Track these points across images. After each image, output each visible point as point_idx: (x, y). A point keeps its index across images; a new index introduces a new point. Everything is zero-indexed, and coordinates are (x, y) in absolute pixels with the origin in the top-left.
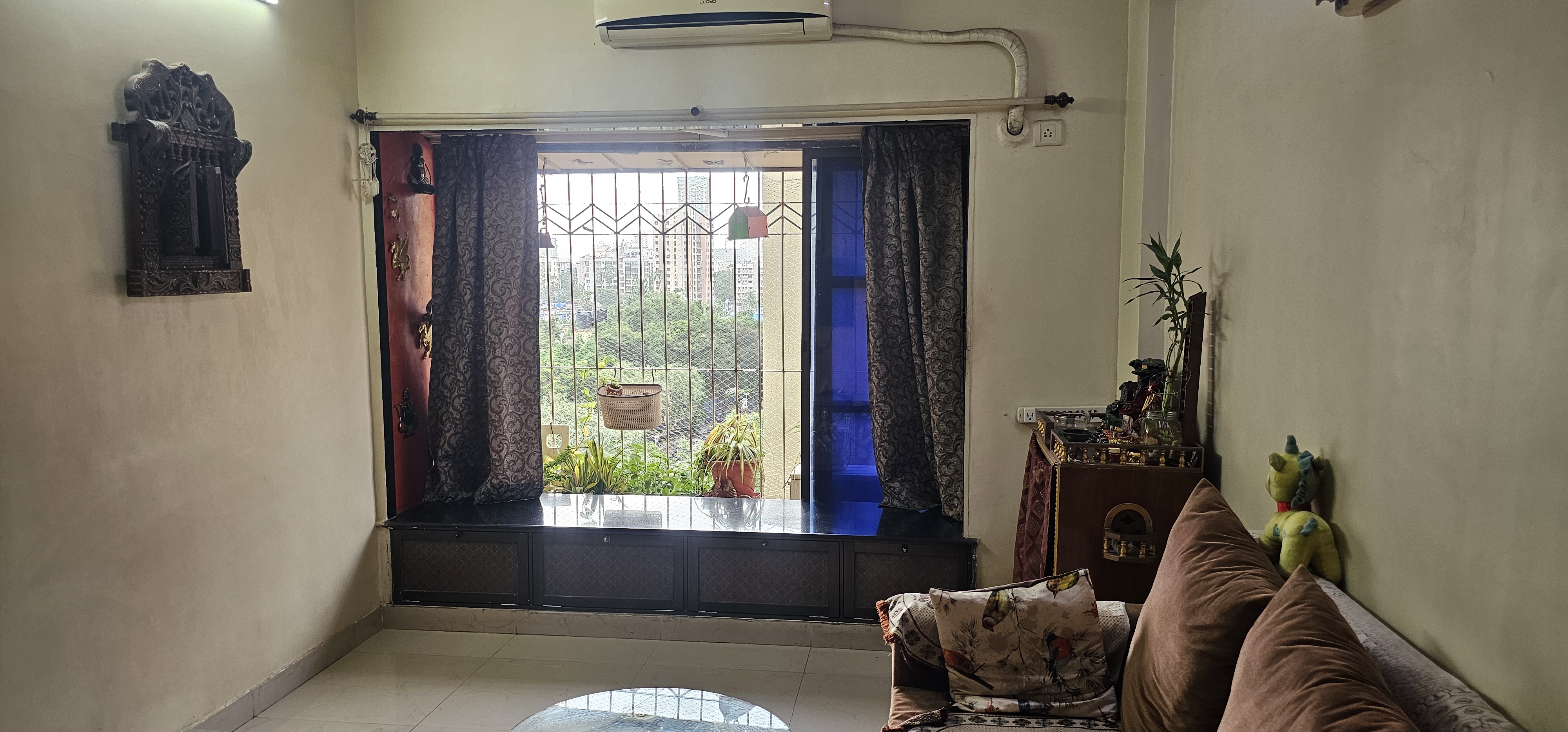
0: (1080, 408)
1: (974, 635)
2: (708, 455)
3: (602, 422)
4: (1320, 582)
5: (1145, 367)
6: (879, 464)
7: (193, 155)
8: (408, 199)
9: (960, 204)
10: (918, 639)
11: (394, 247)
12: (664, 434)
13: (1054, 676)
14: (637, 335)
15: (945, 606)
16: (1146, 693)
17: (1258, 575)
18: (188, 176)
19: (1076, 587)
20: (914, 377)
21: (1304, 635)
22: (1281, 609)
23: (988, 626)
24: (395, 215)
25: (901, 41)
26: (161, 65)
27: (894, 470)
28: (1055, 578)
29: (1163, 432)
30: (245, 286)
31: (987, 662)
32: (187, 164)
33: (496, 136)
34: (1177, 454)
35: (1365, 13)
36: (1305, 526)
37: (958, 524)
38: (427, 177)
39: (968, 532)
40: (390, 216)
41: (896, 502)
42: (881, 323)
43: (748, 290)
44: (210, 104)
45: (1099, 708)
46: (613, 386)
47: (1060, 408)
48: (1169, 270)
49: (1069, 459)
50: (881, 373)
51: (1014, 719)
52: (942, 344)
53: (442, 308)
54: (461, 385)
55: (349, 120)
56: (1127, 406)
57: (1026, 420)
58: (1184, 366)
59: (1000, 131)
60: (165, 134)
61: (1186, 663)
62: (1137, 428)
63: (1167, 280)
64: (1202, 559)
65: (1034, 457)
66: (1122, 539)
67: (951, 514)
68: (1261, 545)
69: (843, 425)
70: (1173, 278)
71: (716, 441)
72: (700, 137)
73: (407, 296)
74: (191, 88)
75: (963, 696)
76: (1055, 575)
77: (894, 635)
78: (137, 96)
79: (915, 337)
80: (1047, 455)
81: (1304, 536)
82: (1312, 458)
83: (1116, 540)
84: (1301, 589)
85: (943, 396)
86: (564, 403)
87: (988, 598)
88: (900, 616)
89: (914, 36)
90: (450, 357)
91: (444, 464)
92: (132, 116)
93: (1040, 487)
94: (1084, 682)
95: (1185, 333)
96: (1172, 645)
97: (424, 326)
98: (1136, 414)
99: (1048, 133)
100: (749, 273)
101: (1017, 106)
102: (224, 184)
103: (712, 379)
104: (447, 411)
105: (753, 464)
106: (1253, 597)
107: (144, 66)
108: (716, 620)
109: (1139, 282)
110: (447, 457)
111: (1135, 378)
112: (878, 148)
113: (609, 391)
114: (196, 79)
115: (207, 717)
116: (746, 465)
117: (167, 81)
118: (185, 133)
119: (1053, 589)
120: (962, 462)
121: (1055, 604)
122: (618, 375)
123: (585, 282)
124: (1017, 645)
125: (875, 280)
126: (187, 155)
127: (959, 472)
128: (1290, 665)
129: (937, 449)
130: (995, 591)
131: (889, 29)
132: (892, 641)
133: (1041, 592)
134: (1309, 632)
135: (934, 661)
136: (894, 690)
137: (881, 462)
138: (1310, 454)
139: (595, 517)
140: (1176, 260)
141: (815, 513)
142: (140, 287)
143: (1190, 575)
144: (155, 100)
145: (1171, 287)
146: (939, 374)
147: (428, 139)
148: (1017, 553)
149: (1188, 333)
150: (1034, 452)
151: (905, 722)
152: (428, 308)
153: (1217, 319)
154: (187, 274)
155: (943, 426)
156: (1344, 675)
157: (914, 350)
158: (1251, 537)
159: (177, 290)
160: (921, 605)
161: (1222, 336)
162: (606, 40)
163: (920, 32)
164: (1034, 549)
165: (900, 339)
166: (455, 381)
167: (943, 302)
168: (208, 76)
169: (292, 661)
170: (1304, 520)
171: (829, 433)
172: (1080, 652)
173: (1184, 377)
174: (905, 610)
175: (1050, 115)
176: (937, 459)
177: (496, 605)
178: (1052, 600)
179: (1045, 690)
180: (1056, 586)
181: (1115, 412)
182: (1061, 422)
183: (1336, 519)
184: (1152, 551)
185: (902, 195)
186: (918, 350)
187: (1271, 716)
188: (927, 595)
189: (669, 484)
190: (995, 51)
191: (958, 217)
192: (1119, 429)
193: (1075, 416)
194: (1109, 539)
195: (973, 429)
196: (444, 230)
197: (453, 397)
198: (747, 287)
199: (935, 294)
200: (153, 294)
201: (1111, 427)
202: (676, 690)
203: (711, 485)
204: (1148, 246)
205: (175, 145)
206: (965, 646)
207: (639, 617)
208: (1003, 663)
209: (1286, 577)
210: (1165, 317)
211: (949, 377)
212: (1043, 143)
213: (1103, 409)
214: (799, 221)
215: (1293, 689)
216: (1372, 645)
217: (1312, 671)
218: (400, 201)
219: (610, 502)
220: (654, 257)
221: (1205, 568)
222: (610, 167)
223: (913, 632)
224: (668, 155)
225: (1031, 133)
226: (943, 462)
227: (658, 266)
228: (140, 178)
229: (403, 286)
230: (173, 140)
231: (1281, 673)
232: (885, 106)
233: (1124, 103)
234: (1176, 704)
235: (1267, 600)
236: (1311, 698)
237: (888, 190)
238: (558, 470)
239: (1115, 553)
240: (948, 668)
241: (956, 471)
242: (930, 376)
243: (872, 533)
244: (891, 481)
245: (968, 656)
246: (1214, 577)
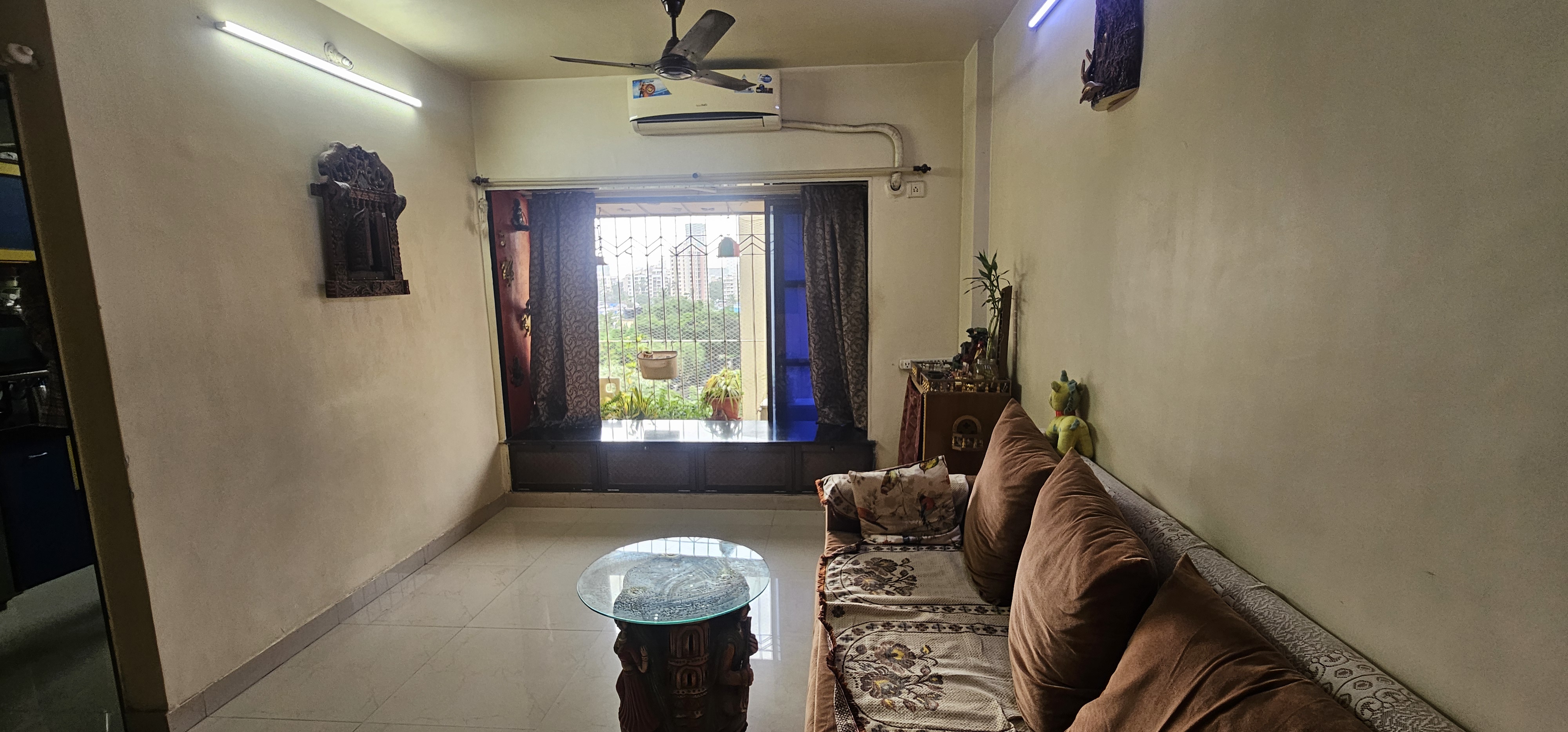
0: (937, 359)
1: (876, 498)
2: (708, 395)
3: (641, 377)
4: (1082, 457)
5: (975, 333)
6: (816, 397)
7: (367, 205)
8: (512, 234)
9: (863, 234)
10: (842, 502)
11: (503, 265)
12: (680, 384)
13: (924, 520)
14: (662, 322)
15: (858, 481)
16: (979, 528)
17: (1044, 455)
18: (363, 219)
19: (937, 467)
20: (837, 343)
21: (1074, 488)
22: (1059, 475)
23: (884, 492)
24: (503, 245)
25: (824, 131)
26: (342, 145)
27: (825, 401)
28: (924, 462)
29: (986, 371)
30: (406, 291)
31: (884, 514)
32: (363, 211)
33: (567, 193)
34: (995, 385)
35: (1108, 109)
36: (1072, 424)
37: (864, 432)
38: (524, 220)
39: (871, 437)
40: (500, 245)
41: (826, 421)
42: (816, 309)
43: (730, 293)
44: (377, 172)
45: (951, 539)
46: (647, 352)
47: (926, 360)
48: (990, 272)
49: (931, 389)
50: (816, 340)
51: (900, 547)
52: (854, 321)
53: (536, 305)
54: (550, 353)
55: (471, 184)
56: (965, 357)
57: (905, 367)
58: (999, 331)
59: (886, 187)
60: (347, 191)
61: (1003, 509)
62: (972, 370)
63: (990, 279)
64: (1012, 447)
65: (910, 389)
66: (963, 437)
67: (860, 426)
68: (1046, 437)
69: (793, 374)
70: (992, 277)
71: (714, 386)
72: (699, 192)
73: (513, 297)
74: (363, 160)
75: (870, 535)
76: (923, 460)
77: (828, 500)
78: (327, 166)
79: (837, 318)
80: (918, 388)
81: (1072, 431)
82: (1076, 384)
83: (959, 438)
84: (1072, 462)
85: (855, 354)
86: (617, 365)
87: (884, 475)
88: (830, 489)
89: (832, 128)
90: (543, 335)
91: (541, 403)
92: (325, 179)
93: (914, 407)
94: (941, 523)
95: (1000, 311)
96: (995, 498)
97: (525, 316)
98: (971, 361)
99: (916, 189)
100: (731, 282)
101: (897, 172)
102: (388, 225)
103: (710, 349)
104: (542, 370)
105: (738, 400)
106: (1042, 468)
107: (331, 146)
108: (716, 496)
109: (972, 280)
110: (543, 399)
111: (970, 340)
112: (812, 199)
113: (645, 356)
114: (367, 155)
115: (394, 565)
116: (733, 400)
117: (347, 157)
118: (361, 191)
119: (924, 469)
120: (866, 394)
121: (925, 478)
122: (650, 346)
123: (628, 290)
124: (901, 503)
125: (811, 282)
126: (363, 205)
127: (865, 401)
128: (1067, 507)
129: (851, 387)
130: (888, 471)
131: (817, 123)
132: (826, 504)
133: (916, 470)
134: (1076, 487)
135: (851, 515)
136: (827, 534)
137: (817, 396)
138: (1075, 382)
139: (638, 433)
140: (994, 266)
141: (777, 429)
142: (334, 291)
143: (1006, 456)
144: (339, 168)
145: (992, 282)
146: (852, 340)
147: (523, 196)
148: (900, 448)
149: (1001, 311)
150: (910, 386)
151: (835, 552)
152: (527, 305)
153: (1018, 302)
154: (366, 283)
155: (854, 373)
156: (1099, 512)
157: (837, 326)
158: (1040, 433)
159: (360, 293)
160: (844, 481)
161: (1022, 312)
162: (637, 130)
163: (836, 125)
164: (911, 444)
165: (827, 319)
166: (546, 350)
167: (853, 295)
168: (375, 153)
169: (449, 528)
170: (1072, 421)
171: (784, 380)
172: (939, 506)
173: (999, 338)
174: (833, 485)
175: (917, 178)
176: (851, 393)
177: (578, 490)
178: (923, 475)
179: (918, 529)
180: (925, 466)
181: (958, 360)
182: (926, 367)
183: (1090, 420)
184: (981, 444)
185: (827, 229)
186: (839, 326)
187: (1056, 538)
188: (847, 476)
189: (685, 413)
190: (883, 138)
191: (862, 242)
192: (960, 371)
193: (934, 364)
194: (955, 438)
195: (873, 374)
196: (536, 254)
197: (545, 360)
198: (731, 290)
199: (849, 290)
200: (344, 296)
201: (956, 370)
202: (692, 538)
203: (711, 414)
204: (978, 258)
205: (354, 198)
206: (870, 505)
207: (667, 495)
208: (893, 514)
209: (1062, 456)
210: (988, 301)
211: (858, 342)
212: (913, 195)
213: (951, 359)
214: (763, 246)
215: (1069, 521)
216: (1112, 494)
217: (1080, 510)
218: (506, 236)
219: (647, 424)
220: (671, 274)
221: (1014, 452)
222: (641, 213)
223: (838, 498)
224: (678, 205)
225: (905, 189)
226: (855, 394)
227: (673, 279)
228: (332, 220)
229: (511, 291)
230: (352, 195)
231: (1062, 512)
232: (814, 172)
233: (961, 171)
234: (997, 533)
235: (1052, 469)
236: (1080, 526)
237: (818, 225)
238: (614, 406)
239: (959, 446)
240: (861, 519)
241: (863, 400)
242: (846, 342)
243: (812, 440)
244: (824, 407)
245: (872, 511)
246: (1018, 458)
